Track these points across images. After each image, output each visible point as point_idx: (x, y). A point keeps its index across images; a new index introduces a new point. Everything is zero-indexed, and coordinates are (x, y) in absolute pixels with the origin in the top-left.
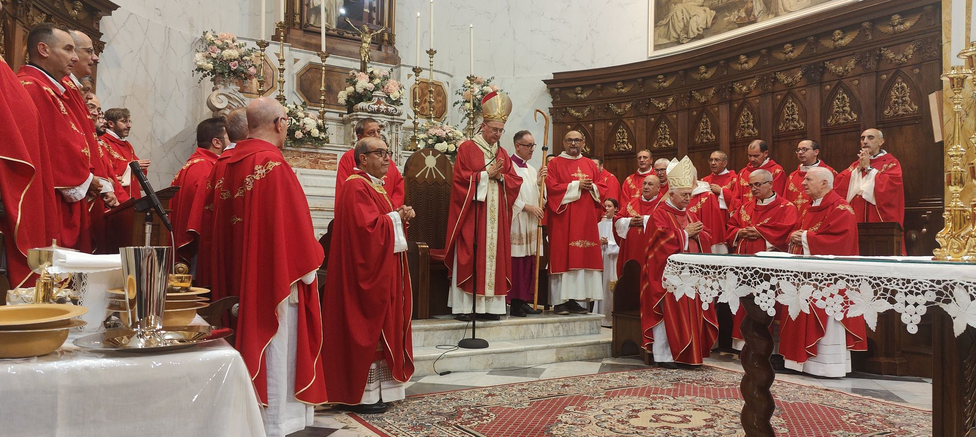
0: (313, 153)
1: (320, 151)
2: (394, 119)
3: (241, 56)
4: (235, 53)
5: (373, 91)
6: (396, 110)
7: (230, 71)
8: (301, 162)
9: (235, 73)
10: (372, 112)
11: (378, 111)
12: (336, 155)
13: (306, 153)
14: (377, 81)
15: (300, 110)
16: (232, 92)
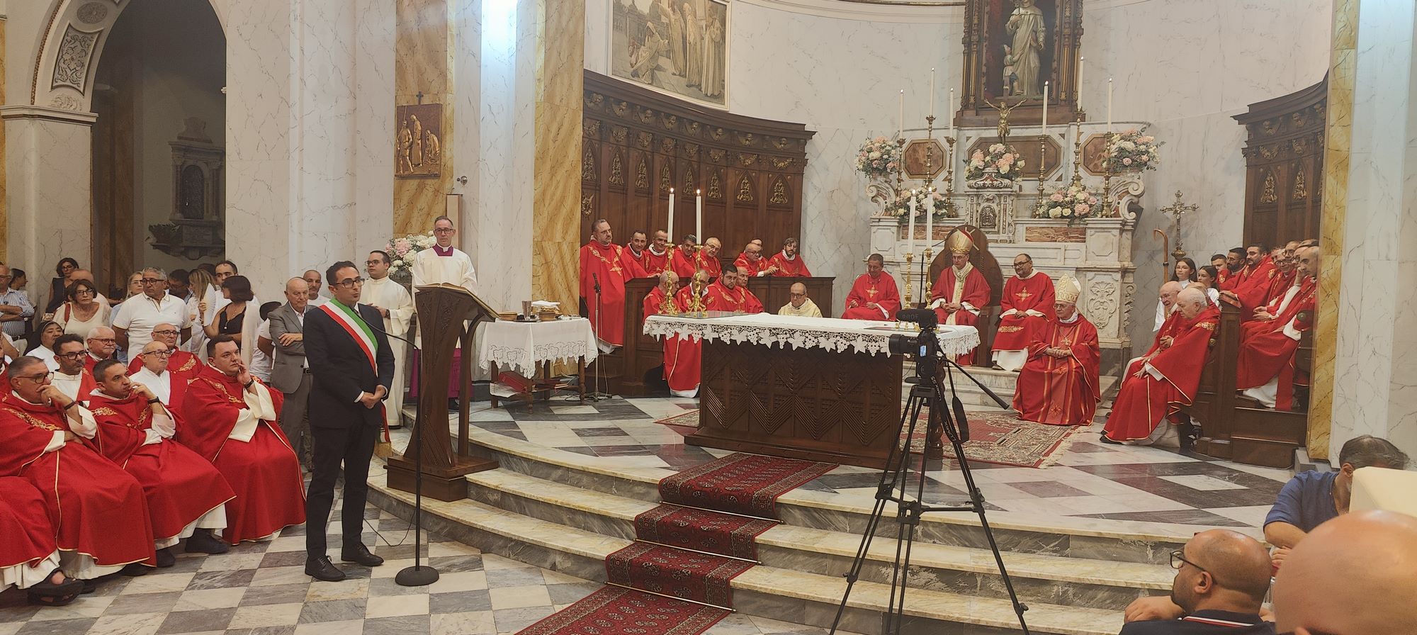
1: (941, 225)
2: (1000, 191)
3: (883, 155)
4: (876, 155)
5: (984, 168)
6: (1002, 183)
7: (873, 168)
8: (924, 235)
9: (878, 169)
10: (977, 188)
11: (984, 187)
14: (988, 158)
15: (921, 192)
16: (880, 183)
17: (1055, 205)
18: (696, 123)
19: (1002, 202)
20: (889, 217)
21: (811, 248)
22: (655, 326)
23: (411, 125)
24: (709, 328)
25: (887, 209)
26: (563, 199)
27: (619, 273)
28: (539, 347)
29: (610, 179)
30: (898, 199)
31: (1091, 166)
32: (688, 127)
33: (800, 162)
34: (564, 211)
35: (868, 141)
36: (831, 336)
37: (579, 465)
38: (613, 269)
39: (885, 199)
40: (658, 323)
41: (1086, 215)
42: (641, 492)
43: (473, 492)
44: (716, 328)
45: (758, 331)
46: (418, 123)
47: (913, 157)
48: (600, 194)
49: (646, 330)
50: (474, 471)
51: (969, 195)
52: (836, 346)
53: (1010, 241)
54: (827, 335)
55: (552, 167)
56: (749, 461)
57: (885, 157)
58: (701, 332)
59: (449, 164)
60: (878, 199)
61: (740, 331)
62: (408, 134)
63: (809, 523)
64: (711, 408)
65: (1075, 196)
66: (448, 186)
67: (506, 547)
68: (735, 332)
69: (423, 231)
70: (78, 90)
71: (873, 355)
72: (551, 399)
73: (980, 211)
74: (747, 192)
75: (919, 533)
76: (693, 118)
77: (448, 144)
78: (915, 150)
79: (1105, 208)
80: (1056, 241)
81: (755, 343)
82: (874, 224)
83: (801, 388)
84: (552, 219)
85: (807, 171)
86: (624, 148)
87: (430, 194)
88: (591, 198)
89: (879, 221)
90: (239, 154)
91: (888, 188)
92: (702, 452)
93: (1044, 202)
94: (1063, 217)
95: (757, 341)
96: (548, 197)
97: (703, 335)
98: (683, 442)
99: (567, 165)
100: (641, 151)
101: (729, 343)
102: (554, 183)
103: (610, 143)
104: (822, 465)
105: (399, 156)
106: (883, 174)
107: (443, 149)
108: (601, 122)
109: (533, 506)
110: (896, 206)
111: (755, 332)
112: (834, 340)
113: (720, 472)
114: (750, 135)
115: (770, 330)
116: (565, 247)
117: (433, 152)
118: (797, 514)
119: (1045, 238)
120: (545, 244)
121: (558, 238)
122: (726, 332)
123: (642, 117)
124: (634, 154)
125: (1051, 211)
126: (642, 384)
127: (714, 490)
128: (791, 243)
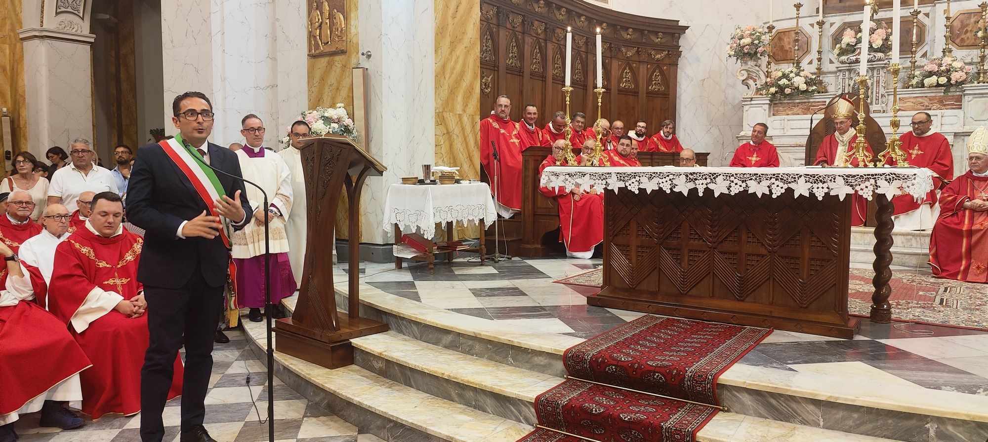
0: (805, 102)
1: (811, 100)
2: (873, 65)
3: (753, 41)
4: (747, 41)
5: (856, 44)
6: (875, 57)
7: (745, 54)
8: (795, 110)
9: (749, 54)
10: (849, 64)
12: (825, 102)
13: (799, 103)
14: (859, 35)
15: (792, 72)
16: (751, 67)
17: (930, 74)
18: (584, 17)
19: (875, 74)
20: (761, 96)
21: (685, 130)
22: (553, 178)
23: (319, 7)
24: (614, 177)
25: (758, 90)
26: (462, 74)
27: (517, 144)
28: (440, 209)
29: (507, 62)
30: (768, 80)
31: (957, 41)
32: (577, 20)
33: (674, 54)
34: (464, 85)
35: (738, 30)
36: (763, 178)
37: (470, 330)
38: (512, 141)
39: (755, 81)
40: (556, 175)
41: (963, 82)
42: (542, 363)
43: (358, 357)
44: (621, 177)
45: (671, 177)
46: (326, 4)
47: (778, 45)
48: (498, 73)
49: (543, 182)
50: (361, 334)
51: (840, 71)
52: (770, 191)
53: (884, 112)
54: (758, 178)
55: (452, 43)
56: (664, 325)
57: (756, 42)
58: (604, 182)
59: (354, 40)
60: (748, 81)
61: (650, 178)
62: (318, 15)
63: (762, 410)
64: (615, 265)
65: (950, 65)
66: (354, 61)
67: (385, 428)
68: (644, 180)
69: (333, 106)
70: (78, 15)
71: (820, 199)
72: (454, 260)
73: (852, 85)
74: (629, 81)
75: (932, 433)
76: (581, 12)
77: (352, 23)
78: (780, 39)
79: (982, 75)
80: (930, 109)
81: (668, 191)
82: (746, 103)
83: (722, 242)
84: (453, 92)
85: (681, 62)
86: (520, 34)
87: (338, 70)
88: (491, 77)
89: (751, 100)
90: (172, 42)
91: (758, 71)
92: (608, 315)
93: (917, 73)
94: (938, 85)
95: (671, 189)
96: (448, 71)
97: (607, 184)
98: (585, 302)
99: (466, 42)
100: (535, 39)
101: (637, 192)
102: (454, 58)
103: (506, 27)
104: (753, 331)
105: (311, 35)
106: (753, 59)
107: (349, 26)
108: (498, 8)
109: (419, 378)
110: (767, 86)
111: (668, 179)
112: (768, 183)
113: (634, 340)
114: (631, 30)
115: (687, 176)
116: (465, 119)
117: (339, 29)
118: (746, 399)
119: (919, 107)
120: (445, 114)
121: (459, 109)
122: (634, 180)
123: (536, 6)
124: (528, 40)
125: (927, 81)
126: (539, 246)
127: (633, 364)
128: (667, 125)
